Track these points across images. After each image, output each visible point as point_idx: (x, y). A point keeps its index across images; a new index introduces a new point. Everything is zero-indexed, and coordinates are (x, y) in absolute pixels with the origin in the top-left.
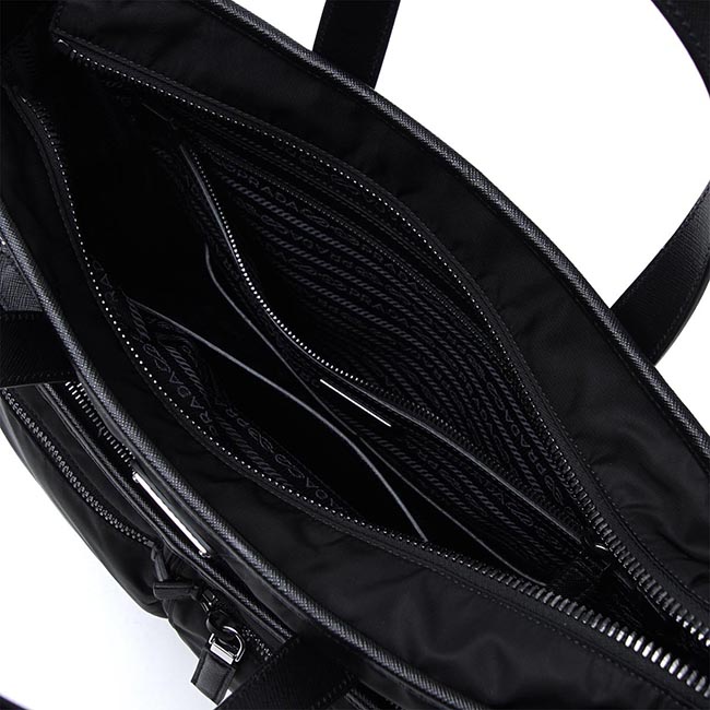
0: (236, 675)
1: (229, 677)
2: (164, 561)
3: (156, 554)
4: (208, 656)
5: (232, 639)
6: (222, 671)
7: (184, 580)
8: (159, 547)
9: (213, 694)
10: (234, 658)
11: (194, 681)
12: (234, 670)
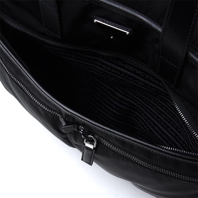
0: (96, 152)
1: (93, 154)
2: (64, 119)
3: (61, 117)
4: (85, 148)
5: (91, 139)
6: (91, 152)
7: (72, 124)
8: (61, 115)
9: (89, 162)
10: (94, 146)
11: (82, 160)
12: (94, 151)
